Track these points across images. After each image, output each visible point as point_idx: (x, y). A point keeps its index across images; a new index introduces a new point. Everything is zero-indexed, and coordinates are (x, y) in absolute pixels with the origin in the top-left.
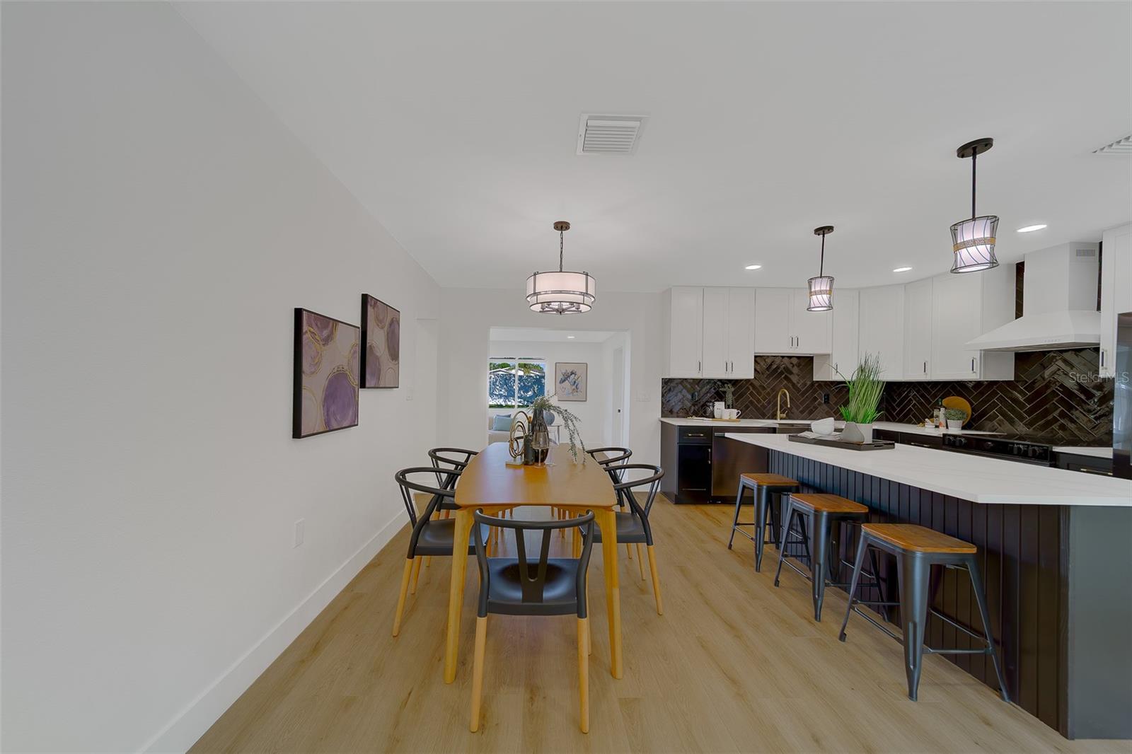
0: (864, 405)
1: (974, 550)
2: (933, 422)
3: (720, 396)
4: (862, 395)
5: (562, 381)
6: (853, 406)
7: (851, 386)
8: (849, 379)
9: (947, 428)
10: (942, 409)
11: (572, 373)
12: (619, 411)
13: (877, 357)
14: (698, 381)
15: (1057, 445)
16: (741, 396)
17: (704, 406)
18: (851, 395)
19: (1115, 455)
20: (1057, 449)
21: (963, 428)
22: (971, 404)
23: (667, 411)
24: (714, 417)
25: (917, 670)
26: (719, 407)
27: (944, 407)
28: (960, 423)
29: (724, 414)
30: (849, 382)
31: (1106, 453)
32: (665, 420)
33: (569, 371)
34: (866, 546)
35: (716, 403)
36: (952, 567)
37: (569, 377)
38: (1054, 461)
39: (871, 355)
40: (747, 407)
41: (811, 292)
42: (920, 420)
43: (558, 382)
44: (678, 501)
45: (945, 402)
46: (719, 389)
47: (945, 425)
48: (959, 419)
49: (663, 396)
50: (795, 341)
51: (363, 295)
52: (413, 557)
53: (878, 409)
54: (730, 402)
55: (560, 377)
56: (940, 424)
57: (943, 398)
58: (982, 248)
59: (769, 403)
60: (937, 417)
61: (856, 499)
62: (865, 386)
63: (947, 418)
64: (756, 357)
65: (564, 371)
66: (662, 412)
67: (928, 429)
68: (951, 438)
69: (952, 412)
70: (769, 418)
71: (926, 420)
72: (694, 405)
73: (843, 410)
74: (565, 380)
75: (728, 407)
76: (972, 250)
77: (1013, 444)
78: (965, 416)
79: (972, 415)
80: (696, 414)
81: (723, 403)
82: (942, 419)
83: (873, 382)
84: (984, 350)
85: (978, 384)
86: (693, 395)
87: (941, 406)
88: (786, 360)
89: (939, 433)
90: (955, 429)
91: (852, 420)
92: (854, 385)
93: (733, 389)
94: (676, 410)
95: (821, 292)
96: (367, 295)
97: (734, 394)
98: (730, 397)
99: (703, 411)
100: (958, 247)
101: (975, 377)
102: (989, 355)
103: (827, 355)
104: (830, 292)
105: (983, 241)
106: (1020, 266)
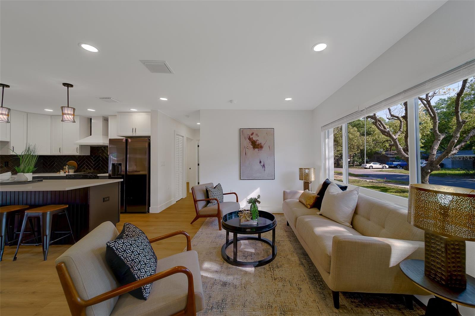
0: (28, 165)
1: (68, 206)
2: (63, 171)
4: (27, 161)
6: (22, 167)
7: (21, 158)
8: (20, 154)
9: (69, 173)
10: (67, 166)
13: (35, 146)
15: (100, 173)
18: (21, 161)
19: (109, 175)
20: (98, 175)
21: (74, 172)
22: (77, 163)
25: (47, 250)
27: (68, 165)
28: (73, 170)
30: (20, 156)
31: (107, 175)
34: (27, 218)
36: (61, 214)
38: (98, 178)
39: (31, 145)
42: (58, 171)
47: (68, 171)
48: (73, 169)
53: (35, 167)
56: (66, 171)
57: (67, 162)
60: (65, 169)
61: (23, 204)
62: (29, 158)
63: (69, 169)
67: (62, 174)
68: (69, 176)
69: (70, 166)
71: (61, 170)
73: (16, 168)
76: (68, 116)
77: (88, 175)
78: (75, 168)
79: (78, 167)
82: (67, 170)
83: (33, 156)
84: (81, 145)
85: (80, 156)
87: (67, 165)
89: (65, 175)
90: (72, 172)
91: (22, 172)
92: (23, 157)
100: (63, 114)
101: (78, 154)
102: (82, 147)
103: (8, 142)
104: (8, 115)
105: (71, 114)
106: (91, 119)
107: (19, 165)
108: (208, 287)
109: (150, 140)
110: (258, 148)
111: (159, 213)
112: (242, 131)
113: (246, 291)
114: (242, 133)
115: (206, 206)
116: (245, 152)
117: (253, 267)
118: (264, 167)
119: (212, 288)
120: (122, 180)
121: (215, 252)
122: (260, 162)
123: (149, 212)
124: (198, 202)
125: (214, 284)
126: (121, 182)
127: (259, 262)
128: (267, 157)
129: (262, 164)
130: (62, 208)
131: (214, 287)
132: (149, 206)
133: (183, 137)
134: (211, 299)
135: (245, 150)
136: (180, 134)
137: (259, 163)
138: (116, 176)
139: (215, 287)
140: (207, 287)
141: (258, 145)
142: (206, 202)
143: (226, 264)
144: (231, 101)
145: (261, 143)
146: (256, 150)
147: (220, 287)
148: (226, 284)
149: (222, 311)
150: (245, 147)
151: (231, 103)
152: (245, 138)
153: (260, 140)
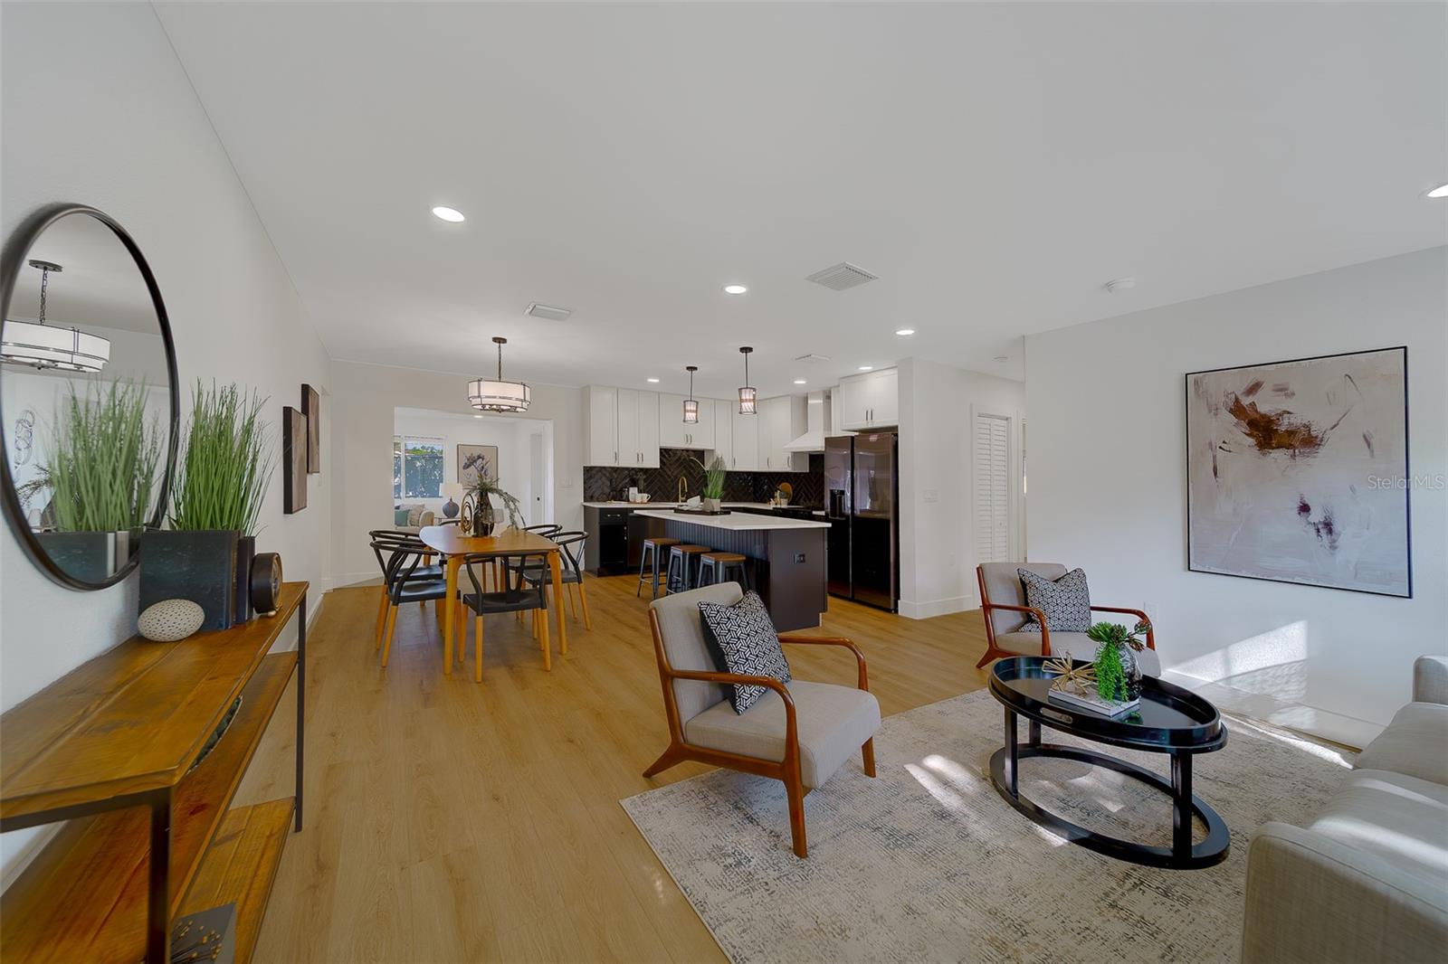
0: (716, 487)
1: (744, 558)
2: (773, 500)
3: (634, 483)
4: (714, 480)
5: (467, 467)
6: (709, 488)
7: (709, 475)
9: (780, 504)
10: (779, 491)
11: (479, 457)
12: (538, 499)
14: (616, 470)
15: (815, 510)
16: (652, 482)
17: (622, 491)
18: (711, 480)
20: (814, 513)
21: (789, 504)
22: (792, 487)
23: (588, 498)
24: (628, 501)
26: (633, 491)
29: (637, 499)
31: (823, 513)
32: (587, 504)
33: (476, 455)
35: (631, 489)
37: (475, 461)
40: (656, 492)
41: (685, 410)
42: (765, 500)
43: (461, 467)
44: (600, 574)
45: (780, 487)
46: (634, 477)
49: (585, 483)
50: (689, 439)
51: (303, 385)
52: (397, 605)
54: (642, 488)
55: (464, 461)
56: (777, 501)
57: (780, 484)
58: (749, 404)
59: (673, 488)
60: (776, 496)
61: (703, 545)
62: (716, 475)
63: (781, 498)
64: (661, 449)
65: (468, 455)
66: (585, 497)
67: (771, 506)
69: (783, 493)
70: (673, 501)
71: (770, 498)
72: (612, 491)
74: (469, 466)
75: (640, 492)
76: (747, 404)
77: (800, 511)
79: (793, 495)
80: (615, 499)
81: (636, 489)
82: (778, 499)
83: (719, 472)
84: (793, 452)
86: (611, 481)
87: (779, 489)
88: (684, 453)
89: (776, 508)
90: (785, 505)
91: (709, 497)
93: (645, 477)
94: (596, 495)
95: (691, 411)
96: (308, 386)
97: (645, 481)
98: (642, 484)
99: (620, 495)
100: (741, 401)
101: (789, 470)
102: (796, 455)
103: (713, 450)
104: (696, 411)
105: (750, 401)
106: (806, 399)
107: (706, 486)
108: (901, 796)
109: (897, 435)
110: (1289, 446)
111: (920, 621)
112: (1196, 382)
113: (983, 860)
114: (1197, 390)
115: (1017, 629)
116: (1215, 461)
117: (1064, 837)
118: (1330, 531)
119: (908, 803)
120: (830, 525)
121: (983, 750)
122: (1305, 508)
123: (896, 611)
124: (995, 611)
125: (919, 799)
126: (828, 528)
127: (1094, 835)
128: (1352, 489)
129: (1316, 516)
130: (737, 559)
131: (912, 804)
132: (897, 597)
133: (1007, 419)
134: (889, 817)
135: (1214, 457)
136: (992, 413)
137: (1296, 511)
138: (838, 518)
139: (915, 805)
140: (899, 794)
141: (1291, 433)
142: (1023, 616)
143: (988, 785)
144: (1109, 286)
145: (1305, 426)
146: (1279, 455)
147: (928, 814)
148: (943, 817)
149: (891, 846)
150: (1210, 444)
151: (1110, 291)
152: (1214, 410)
153: (1299, 412)
